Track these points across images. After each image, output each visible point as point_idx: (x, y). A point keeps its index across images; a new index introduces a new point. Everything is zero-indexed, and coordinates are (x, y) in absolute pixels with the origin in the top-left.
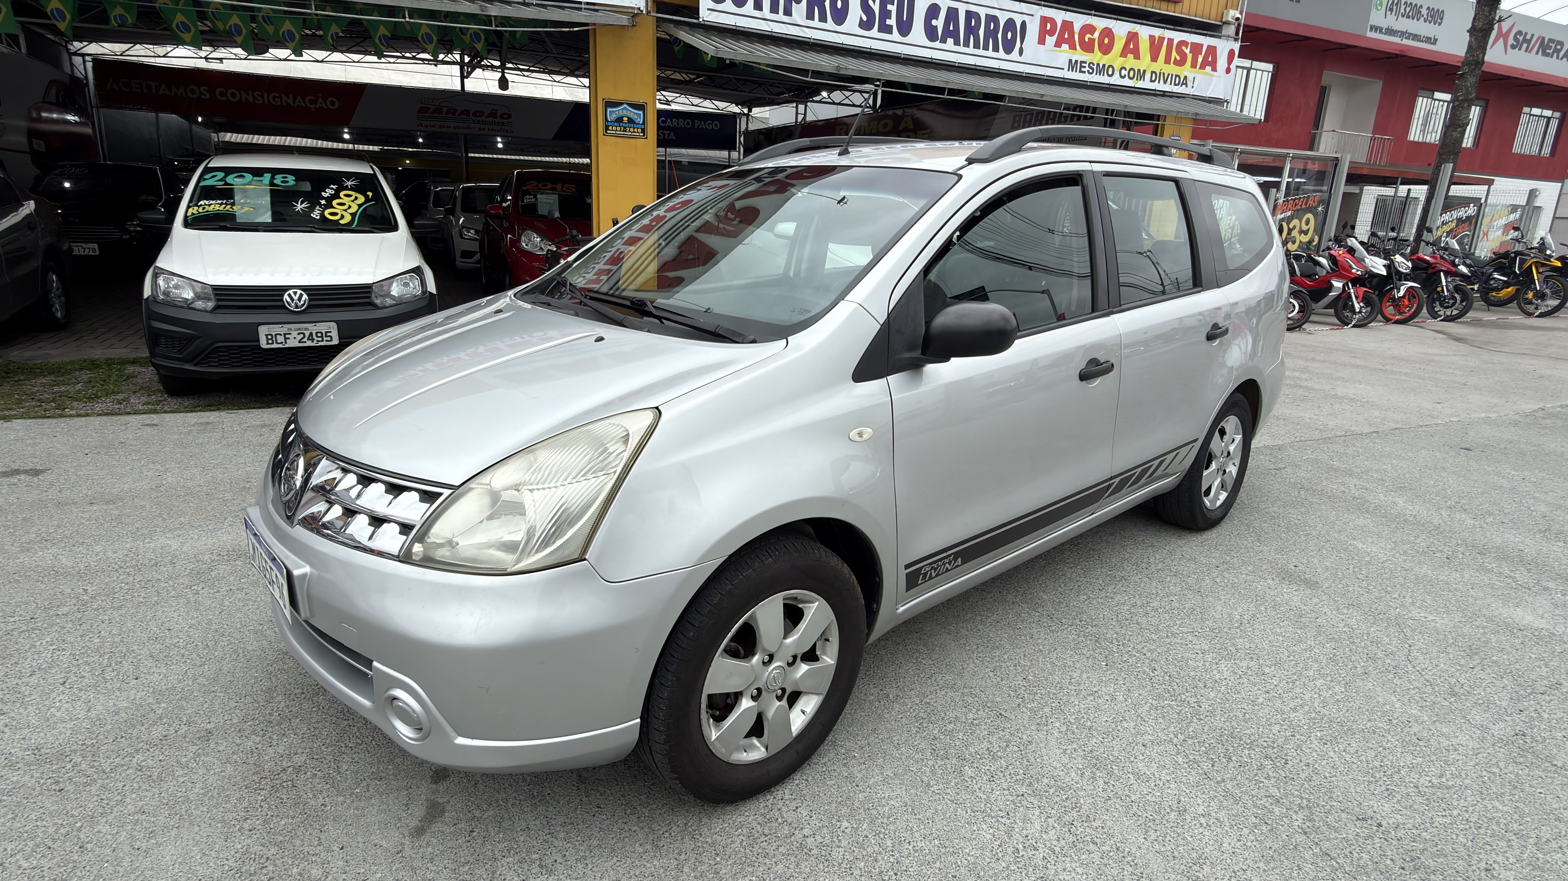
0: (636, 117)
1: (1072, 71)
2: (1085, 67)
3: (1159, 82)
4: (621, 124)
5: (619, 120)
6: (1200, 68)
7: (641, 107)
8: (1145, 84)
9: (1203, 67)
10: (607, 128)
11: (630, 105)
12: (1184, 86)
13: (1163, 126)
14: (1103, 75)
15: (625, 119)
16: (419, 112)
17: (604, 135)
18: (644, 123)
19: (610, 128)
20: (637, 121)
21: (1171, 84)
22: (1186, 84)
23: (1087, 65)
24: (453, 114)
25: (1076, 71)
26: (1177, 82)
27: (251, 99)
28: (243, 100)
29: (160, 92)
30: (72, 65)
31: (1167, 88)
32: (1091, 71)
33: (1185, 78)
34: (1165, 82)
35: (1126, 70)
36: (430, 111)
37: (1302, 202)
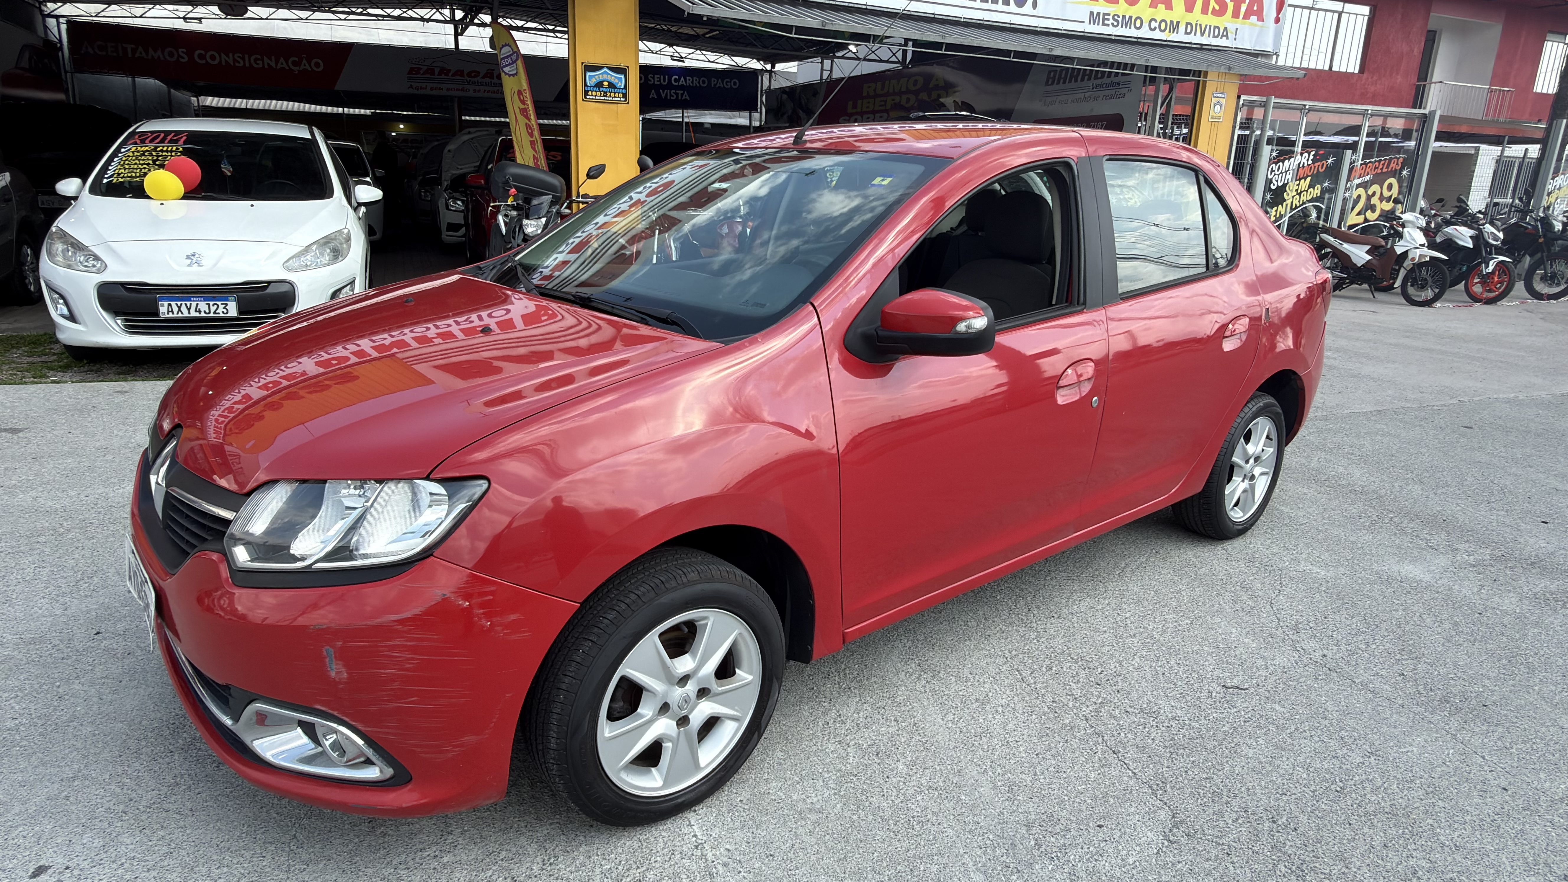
0: (617, 81)
1: (1094, 24)
2: (1108, 20)
3: (1195, 34)
4: (601, 89)
5: (599, 85)
6: (1243, 18)
7: (622, 71)
8: (1179, 37)
9: (1246, 17)
10: (586, 93)
11: (610, 68)
12: (1224, 38)
13: (1205, 82)
14: (1130, 28)
15: (606, 84)
16: (410, 72)
17: (583, 100)
18: (625, 87)
19: (590, 93)
20: (618, 86)
21: (1209, 36)
22: (1227, 36)
23: (1111, 17)
24: (447, 75)
25: (1098, 24)
26: (1216, 34)
27: (231, 61)
28: (224, 63)
29: (137, 55)
30: (46, 27)
31: (1205, 40)
32: (1115, 24)
33: (1226, 29)
34: (1202, 34)
35: (1156, 21)
36: (422, 72)
37: (1383, 165)
